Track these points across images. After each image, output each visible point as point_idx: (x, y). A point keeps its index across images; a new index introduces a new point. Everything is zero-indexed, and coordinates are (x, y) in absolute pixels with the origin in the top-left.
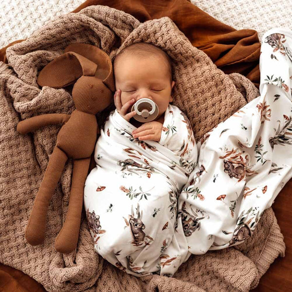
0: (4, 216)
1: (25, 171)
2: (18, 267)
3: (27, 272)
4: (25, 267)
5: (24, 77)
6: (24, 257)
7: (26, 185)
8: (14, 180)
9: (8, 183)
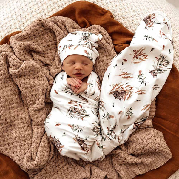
0: (2, 128)
1: (15, 104)
2: (8, 154)
3: (12, 158)
4: (11, 155)
5: (18, 55)
6: (11, 150)
7: (15, 112)
8: (9, 109)
9: (5, 110)
